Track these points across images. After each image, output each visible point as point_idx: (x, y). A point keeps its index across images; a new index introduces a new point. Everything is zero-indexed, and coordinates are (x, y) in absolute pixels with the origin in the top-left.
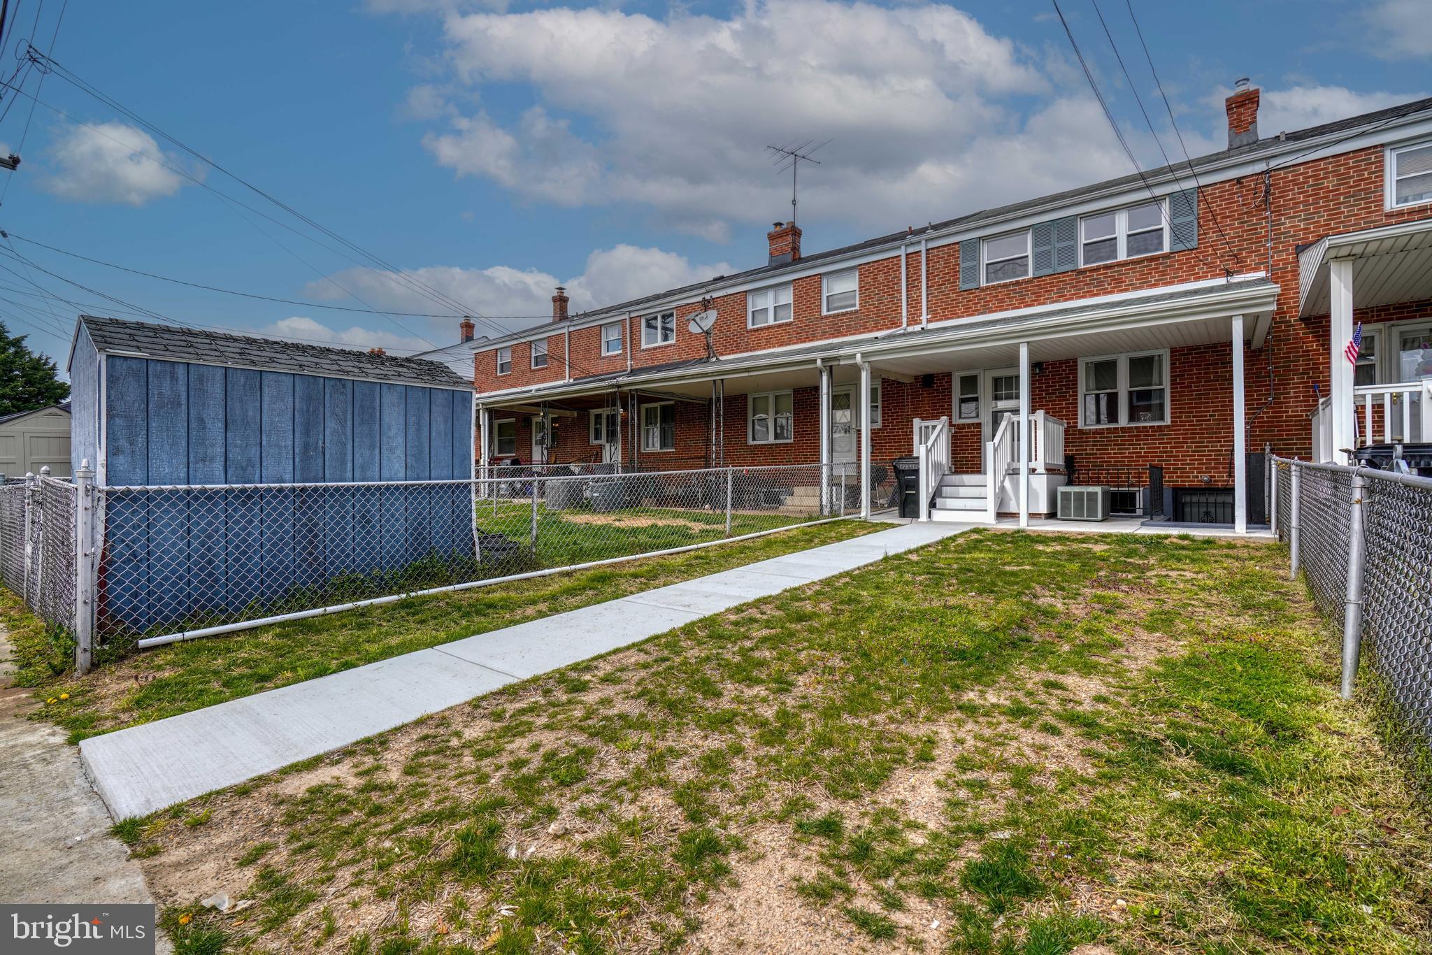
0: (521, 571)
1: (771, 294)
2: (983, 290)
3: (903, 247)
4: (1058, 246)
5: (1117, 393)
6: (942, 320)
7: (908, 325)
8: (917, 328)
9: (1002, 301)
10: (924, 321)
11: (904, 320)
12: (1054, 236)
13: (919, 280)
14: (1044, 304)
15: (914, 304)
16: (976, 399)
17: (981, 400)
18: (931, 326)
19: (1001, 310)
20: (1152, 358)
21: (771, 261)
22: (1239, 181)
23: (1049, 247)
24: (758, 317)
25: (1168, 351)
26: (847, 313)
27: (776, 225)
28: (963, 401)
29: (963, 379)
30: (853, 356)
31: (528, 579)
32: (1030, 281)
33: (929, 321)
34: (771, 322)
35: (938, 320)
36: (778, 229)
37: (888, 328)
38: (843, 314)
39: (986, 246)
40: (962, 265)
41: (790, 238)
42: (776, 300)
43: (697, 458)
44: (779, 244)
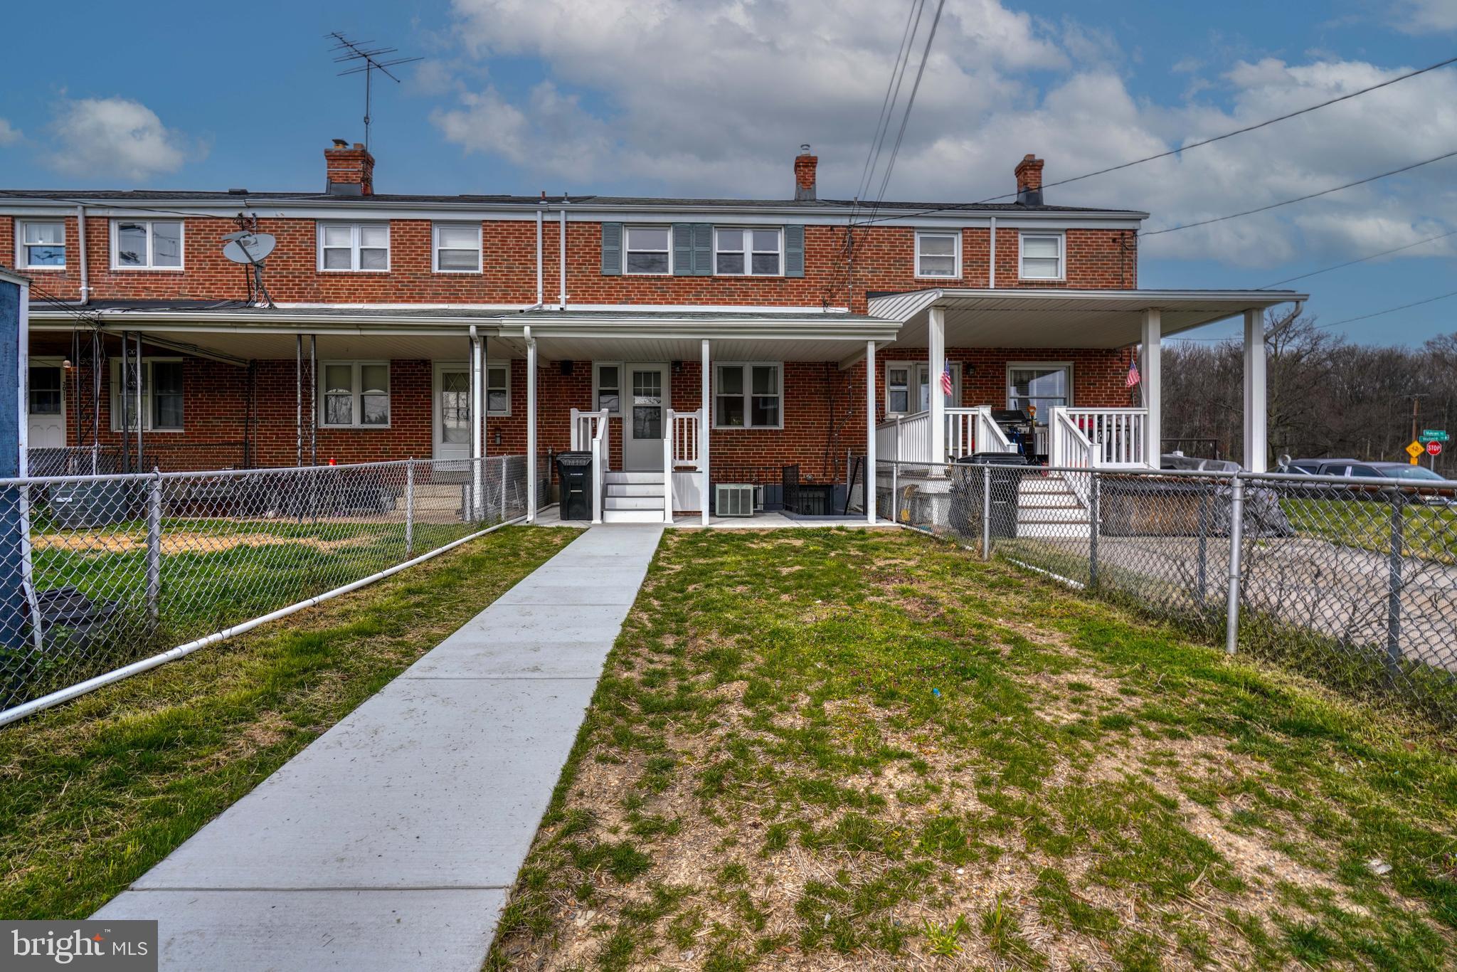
0: (134, 657)
1: (355, 233)
2: (625, 278)
3: (539, 213)
4: (697, 249)
5: (742, 398)
6: (582, 303)
7: (544, 303)
8: (556, 307)
9: (643, 293)
10: (563, 301)
11: (540, 296)
12: (693, 239)
13: (556, 252)
14: (683, 304)
15: (551, 280)
16: (616, 393)
17: (622, 393)
18: (570, 308)
19: (643, 303)
20: (768, 368)
21: (329, 188)
22: (832, 227)
23: (688, 249)
24: (333, 257)
25: (783, 364)
26: (466, 276)
27: (337, 142)
28: (602, 393)
29: (603, 370)
30: (521, 328)
31: (152, 669)
32: (670, 279)
33: (568, 302)
34: (356, 268)
35: (578, 303)
36: (340, 147)
37: (520, 302)
38: (462, 276)
39: (627, 233)
40: (605, 248)
41: (360, 166)
42: (362, 241)
43: (229, 444)
44: (342, 169)
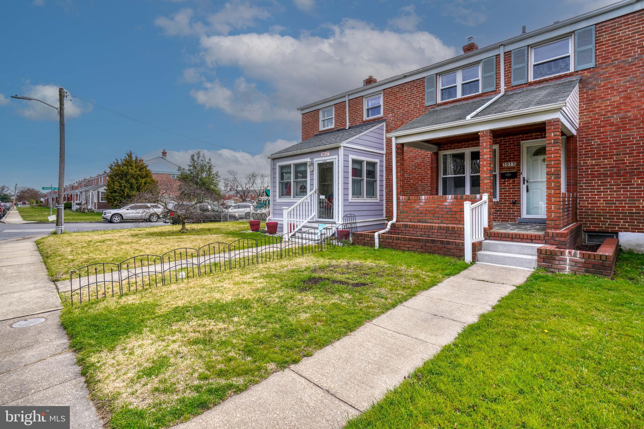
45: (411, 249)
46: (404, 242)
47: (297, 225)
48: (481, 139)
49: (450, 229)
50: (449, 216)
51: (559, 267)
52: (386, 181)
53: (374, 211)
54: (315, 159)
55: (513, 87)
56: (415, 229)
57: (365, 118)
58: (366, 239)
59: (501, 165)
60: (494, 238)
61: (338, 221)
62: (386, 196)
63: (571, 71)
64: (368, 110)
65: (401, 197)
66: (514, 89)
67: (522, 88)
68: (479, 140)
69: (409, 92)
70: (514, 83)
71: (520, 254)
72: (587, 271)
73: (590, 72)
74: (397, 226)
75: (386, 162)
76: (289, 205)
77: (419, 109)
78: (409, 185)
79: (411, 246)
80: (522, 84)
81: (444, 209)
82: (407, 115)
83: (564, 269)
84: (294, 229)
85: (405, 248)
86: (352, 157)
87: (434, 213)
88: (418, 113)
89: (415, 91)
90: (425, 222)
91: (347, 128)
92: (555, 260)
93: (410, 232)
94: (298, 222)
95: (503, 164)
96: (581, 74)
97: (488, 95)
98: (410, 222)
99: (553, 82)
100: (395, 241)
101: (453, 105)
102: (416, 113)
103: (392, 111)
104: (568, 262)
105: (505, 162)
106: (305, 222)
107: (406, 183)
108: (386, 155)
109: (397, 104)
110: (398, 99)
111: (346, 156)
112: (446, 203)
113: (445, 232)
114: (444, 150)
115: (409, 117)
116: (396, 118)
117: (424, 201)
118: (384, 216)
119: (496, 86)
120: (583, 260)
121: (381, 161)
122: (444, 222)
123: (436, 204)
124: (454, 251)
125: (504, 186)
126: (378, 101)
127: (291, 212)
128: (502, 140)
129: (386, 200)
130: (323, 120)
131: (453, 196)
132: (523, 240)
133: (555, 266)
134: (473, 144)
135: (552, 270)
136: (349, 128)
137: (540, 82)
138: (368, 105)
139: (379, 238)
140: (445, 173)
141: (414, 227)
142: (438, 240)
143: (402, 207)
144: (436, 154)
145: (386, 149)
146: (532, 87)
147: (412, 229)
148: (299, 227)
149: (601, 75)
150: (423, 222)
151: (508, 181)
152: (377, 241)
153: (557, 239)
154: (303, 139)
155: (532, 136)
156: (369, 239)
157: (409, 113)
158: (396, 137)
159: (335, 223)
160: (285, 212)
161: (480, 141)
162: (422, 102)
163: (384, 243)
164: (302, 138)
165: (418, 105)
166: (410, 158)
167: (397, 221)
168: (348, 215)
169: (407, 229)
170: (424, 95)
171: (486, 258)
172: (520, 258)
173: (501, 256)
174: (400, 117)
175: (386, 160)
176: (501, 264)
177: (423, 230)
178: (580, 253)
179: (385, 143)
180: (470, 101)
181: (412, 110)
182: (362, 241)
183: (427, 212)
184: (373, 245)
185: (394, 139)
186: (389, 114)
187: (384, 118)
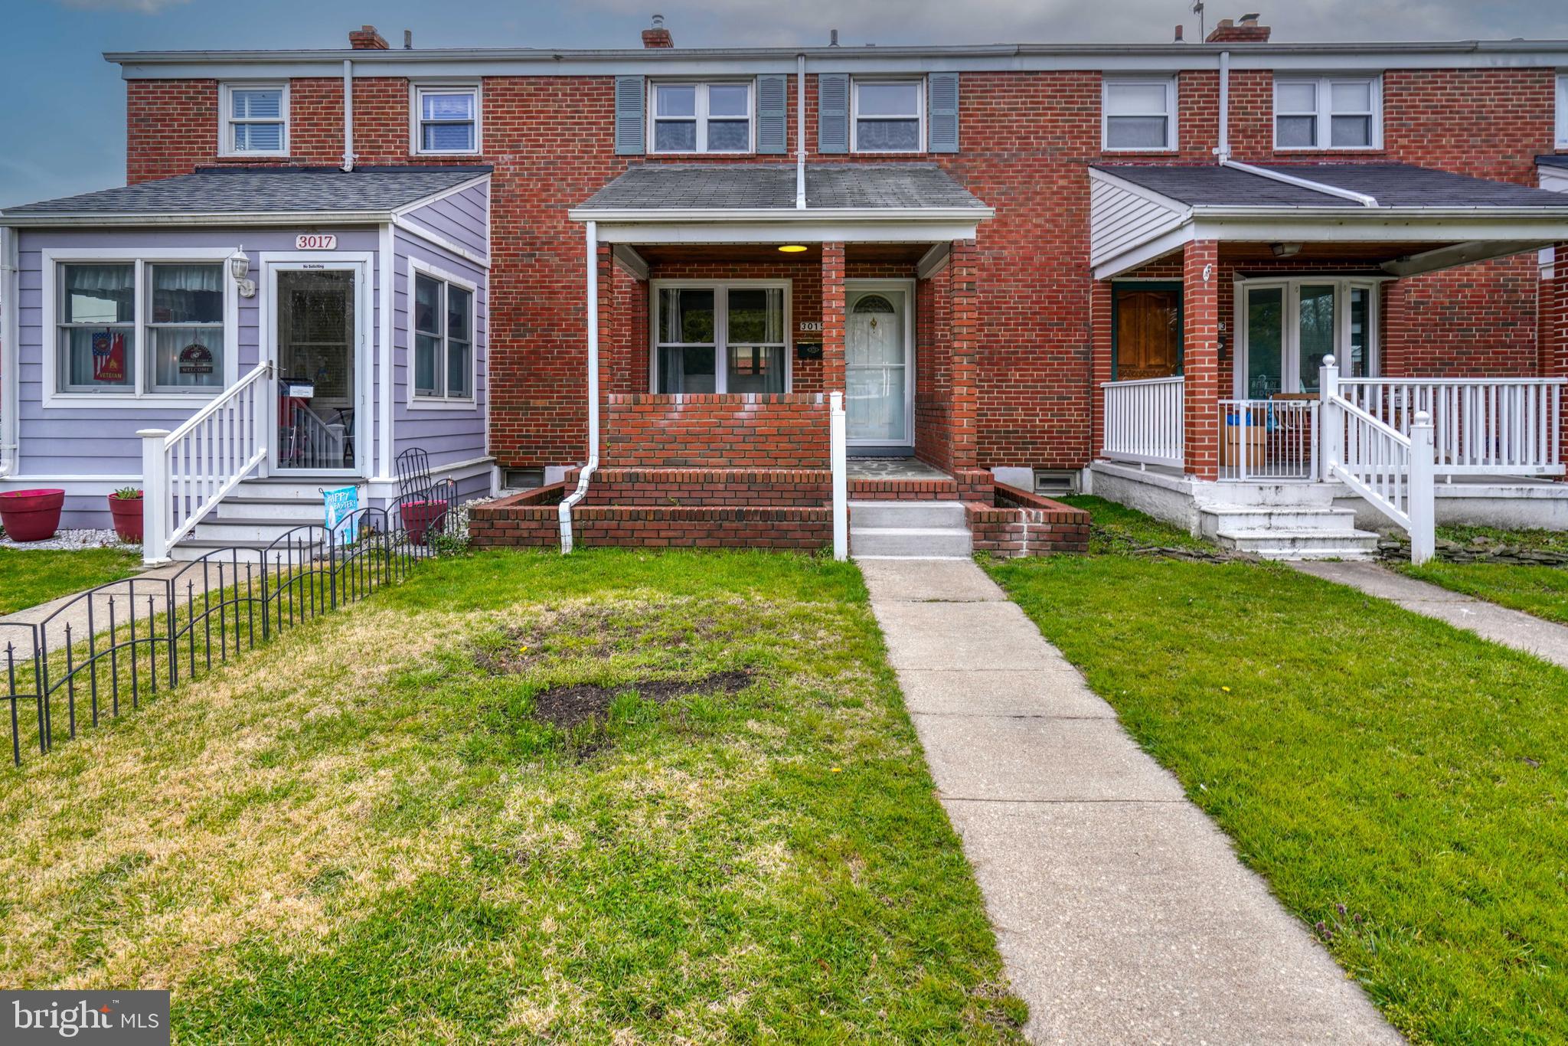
45: (679, 542)
46: (655, 525)
47: (200, 498)
48: (825, 260)
49: (759, 480)
50: (750, 447)
51: (1011, 545)
52: (491, 347)
53: (463, 438)
54: (264, 257)
55: (821, 155)
56: (660, 487)
57: (415, 148)
58: (524, 525)
59: (796, 327)
60: (862, 495)
61: (376, 472)
62: (492, 392)
63: (920, 151)
64: (425, 125)
65: (611, 396)
66: (825, 162)
67: (840, 162)
68: (820, 262)
69: (568, 106)
70: (824, 148)
71: (926, 527)
72: (1055, 548)
73: (951, 161)
74: (605, 480)
75: (492, 293)
76: (170, 419)
77: (595, 157)
78: (567, 364)
79: (679, 534)
80: (838, 155)
81: (736, 431)
82: (561, 169)
83: (1018, 549)
84: (188, 513)
85: (659, 542)
86: (416, 264)
87: (708, 440)
88: (594, 168)
89: (585, 106)
90: (686, 465)
91: (348, 168)
92: (1004, 531)
93: (647, 494)
94: (205, 485)
95: (802, 326)
96: (937, 161)
97: (770, 162)
98: (641, 465)
99: (894, 164)
100: (629, 524)
101: (688, 166)
102: (588, 168)
103: (514, 148)
104: (1025, 533)
105: (805, 320)
106: (229, 485)
107: (558, 358)
108: (492, 271)
109: (530, 129)
110: (532, 118)
111: (400, 257)
112: (742, 415)
113: (744, 487)
114: (664, 276)
115: (567, 174)
116: (527, 169)
117: (680, 408)
118: (487, 450)
119: (788, 145)
120: (1049, 527)
121: (481, 288)
122: (736, 462)
123: (716, 417)
124: (799, 534)
125: (803, 375)
126: (460, 107)
127: (175, 447)
128: (798, 270)
129: (492, 403)
130: (237, 124)
131: (760, 396)
132: (920, 496)
133: (1004, 545)
134: (736, 270)
135: (999, 553)
136: (354, 170)
137: (872, 158)
138: (426, 112)
139: (573, 520)
140: (663, 339)
141: (656, 479)
142: (756, 512)
143: (613, 425)
144: (645, 285)
145: (492, 255)
146: (857, 166)
147: (652, 486)
148: (211, 502)
149: (968, 172)
150: (677, 466)
151: (810, 364)
152: (566, 529)
153: (979, 488)
154: (135, 176)
155: (857, 270)
156: (534, 525)
157: (569, 163)
158: (599, 224)
159: (360, 482)
160: (154, 452)
161: (824, 267)
162: (605, 140)
163: (589, 534)
164: (130, 171)
165: (593, 146)
166: (570, 287)
167: (600, 466)
168: (409, 454)
169: (637, 486)
170: (613, 123)
171: (871, 544)
172: (940, 536)
173: (901, 537)
174: (538, 169)
175: (492, 287)
176: (902, 555)
177: (684, 487)
178: (1045, 513)
179: (488, 236)
180: (731, 167)
181: (574, 158)
182: (509, 533)
183: (689, 438)
184: (552, 541)
185: (591, 228)
186: (505, 152)
187: (485, 163)
